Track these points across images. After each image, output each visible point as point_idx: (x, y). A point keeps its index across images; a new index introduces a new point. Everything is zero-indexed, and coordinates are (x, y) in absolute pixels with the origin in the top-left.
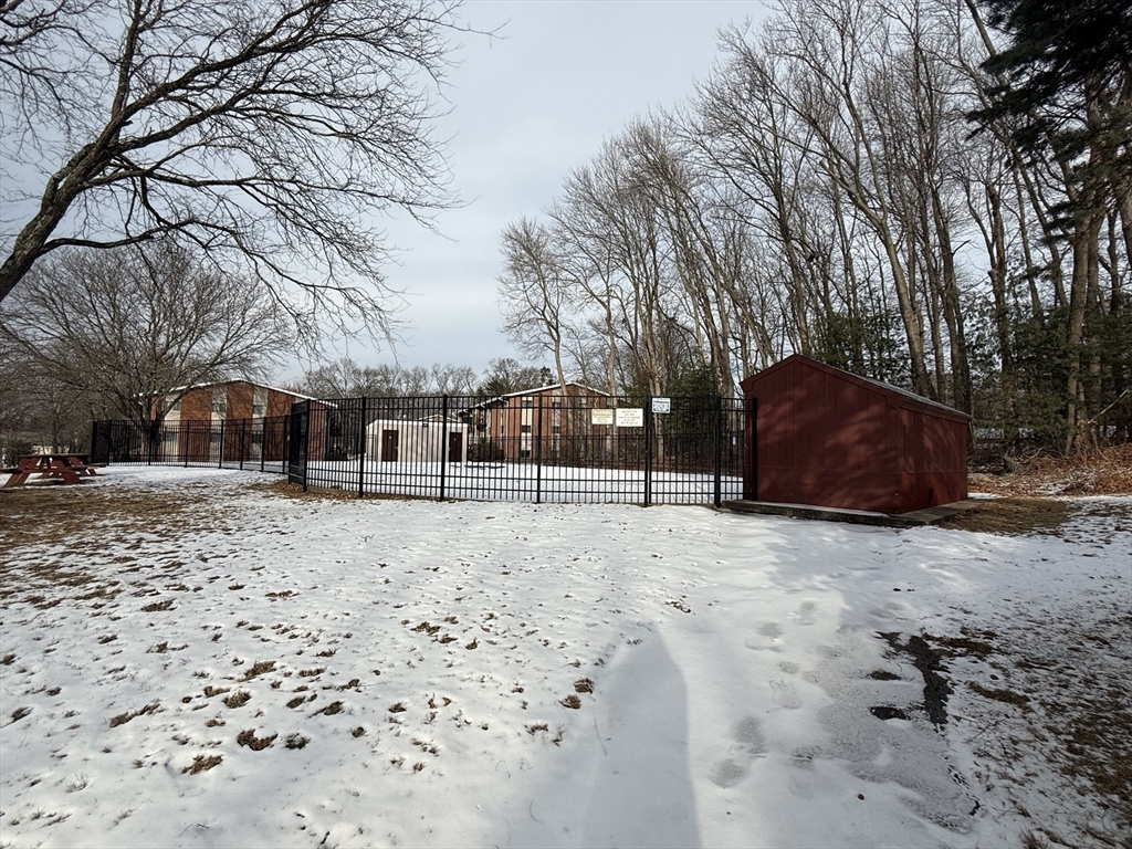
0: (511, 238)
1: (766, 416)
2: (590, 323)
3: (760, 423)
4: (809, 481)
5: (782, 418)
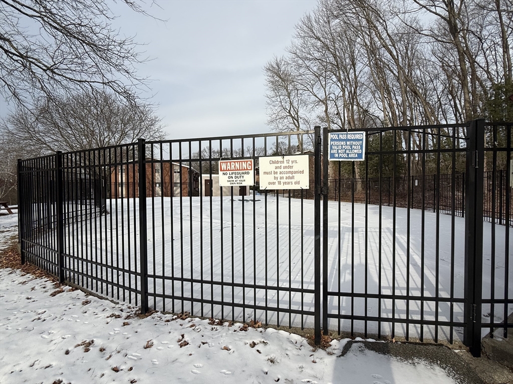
0: (270, 70)
2: (318, 117)
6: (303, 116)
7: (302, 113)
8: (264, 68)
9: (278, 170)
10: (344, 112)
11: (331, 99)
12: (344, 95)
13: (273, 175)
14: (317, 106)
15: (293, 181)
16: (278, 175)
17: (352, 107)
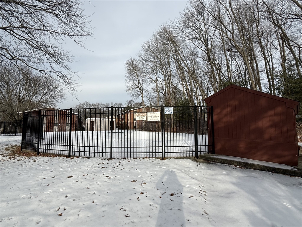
0: (128, 64)
1: (218, 114)
2: (152, 89)
3: (215, 117)
4: (242, 146)
5: (226, 115)
6: (145, 88)
7: (144, 86)
8: (125, 62)
9: (152, 116)
10: (165, 87)
11: (159, 80)
12: (165, 79)
13: (151, 117)
14: (152, 83)
15: (156, 119)
16: (152, 117)
17: (169, 85)
